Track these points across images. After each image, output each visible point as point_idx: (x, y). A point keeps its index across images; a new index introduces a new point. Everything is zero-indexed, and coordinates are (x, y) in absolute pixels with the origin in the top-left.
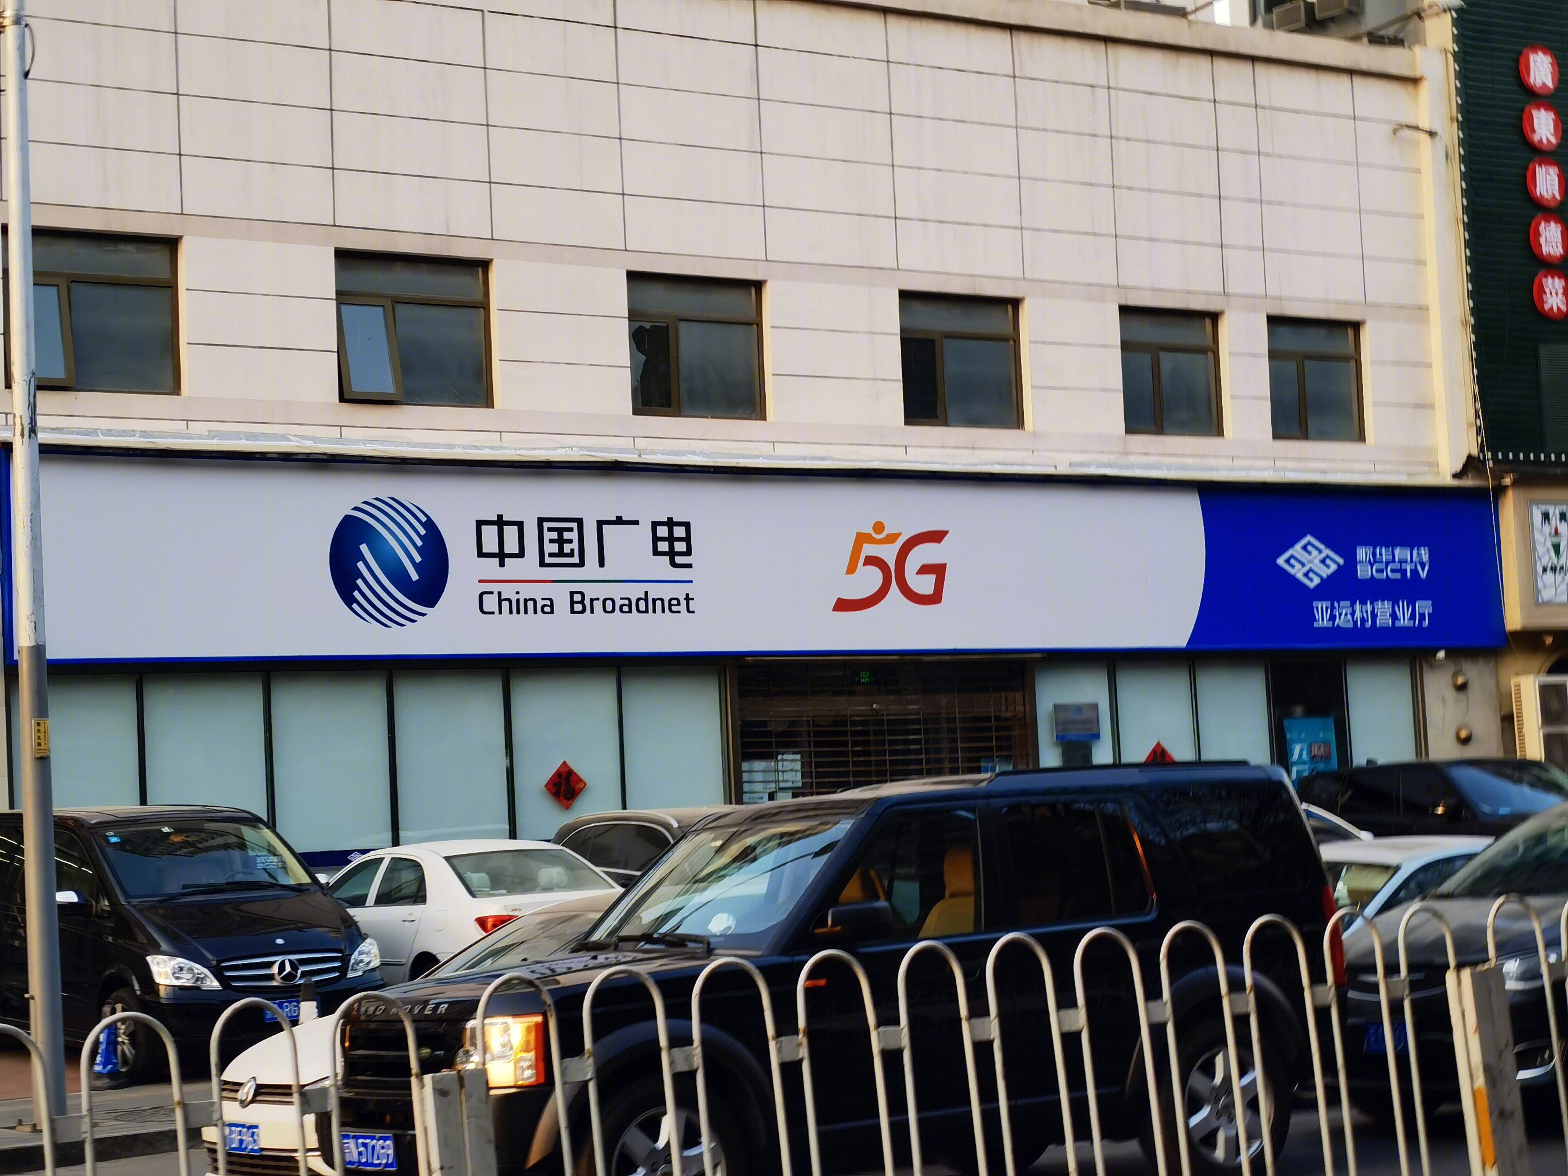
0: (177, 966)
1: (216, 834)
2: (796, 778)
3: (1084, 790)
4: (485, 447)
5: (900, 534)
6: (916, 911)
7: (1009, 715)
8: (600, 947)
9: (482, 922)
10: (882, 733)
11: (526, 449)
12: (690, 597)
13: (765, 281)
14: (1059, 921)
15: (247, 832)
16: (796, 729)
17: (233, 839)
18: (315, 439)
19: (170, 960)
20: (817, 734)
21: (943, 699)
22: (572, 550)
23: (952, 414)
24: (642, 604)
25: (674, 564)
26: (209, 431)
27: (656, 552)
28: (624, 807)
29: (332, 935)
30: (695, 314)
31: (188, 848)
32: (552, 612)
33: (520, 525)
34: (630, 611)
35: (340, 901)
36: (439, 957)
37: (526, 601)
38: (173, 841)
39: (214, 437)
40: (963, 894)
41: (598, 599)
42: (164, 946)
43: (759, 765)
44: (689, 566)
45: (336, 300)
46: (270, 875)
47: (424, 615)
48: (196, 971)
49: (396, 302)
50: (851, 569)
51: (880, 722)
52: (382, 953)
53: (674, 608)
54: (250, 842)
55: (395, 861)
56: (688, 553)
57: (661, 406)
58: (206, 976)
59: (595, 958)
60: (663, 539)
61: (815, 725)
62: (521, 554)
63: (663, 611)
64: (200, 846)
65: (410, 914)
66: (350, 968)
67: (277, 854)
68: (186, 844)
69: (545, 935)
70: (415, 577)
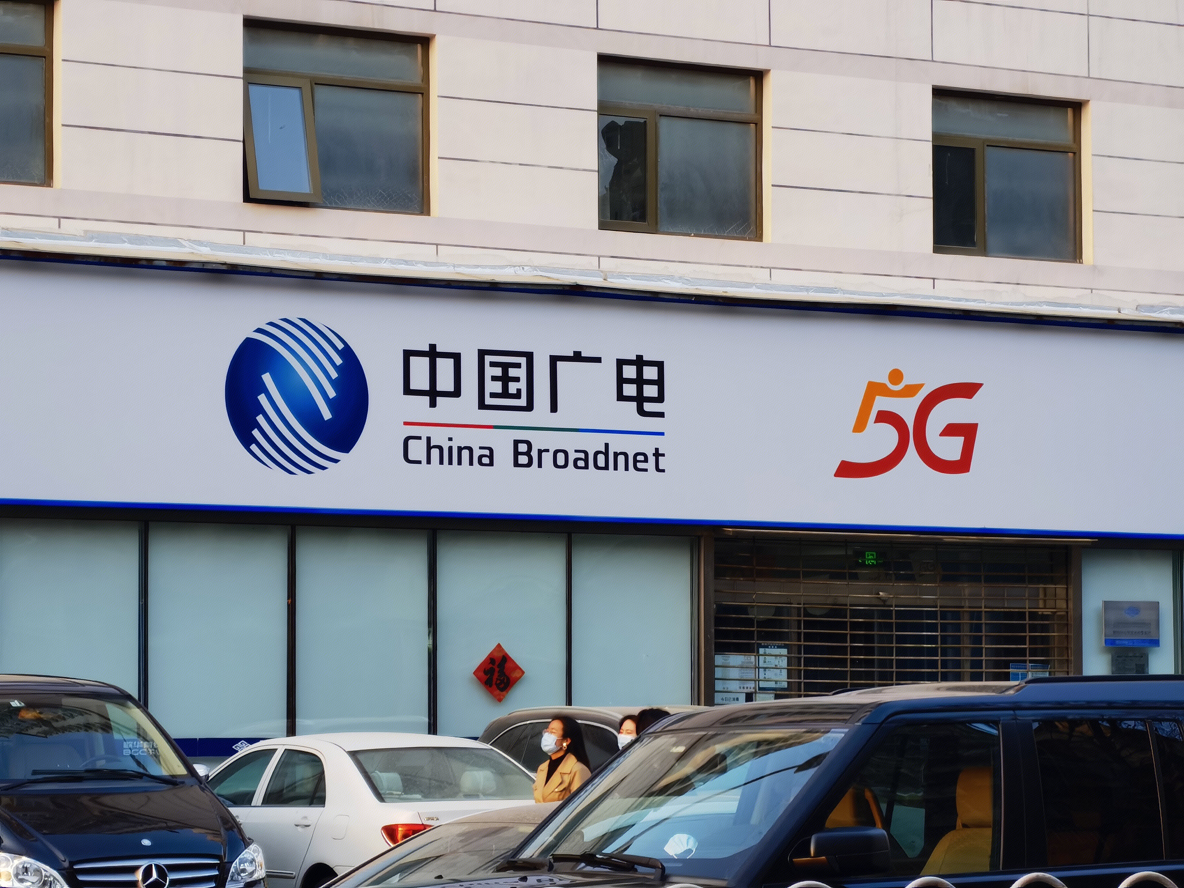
0: (21, 866)
1: (75, 711)
2: (781, 678)
3: (1133, 705)
4: (417, 263)
5: (921, 386)
6: (920, 843)
7: (1047, 612)
8: (531, 866)
9: (390, 831)
10: (888, 627)
11: (468, 266)
12: (660, 452)
13: (768, 71)
14: (1096, 862)
15: (113, 711)
16: (783, 618)
17: (95, 719)
18: (213, 245)
19: (13, 859)
20: (809, 625)
21: (966, 589)
22: (519, 391)
23: (992, 240)
24: (601, 459)
25: (641, 412)
26: (86, 232)
27: (621, 397)
28: (569, 702)
29: (209, 838)
30: (680, 109)
31: (41, 727)
32: (491, 464)
33: (456, 357)
34: (586, 467)
35: (221, 799)
36: (336, 870)
37: (460, 449)
38: (23, 717)
39: (91, 239)
40: (980, 825)
41: (547, 451)
42: (7, 842)
43: (736, 659)
44: (661, 415)
45: (244, 78)
46: (139, 763)
47: (336, 461)
48: (44, 873)
49: (316, 84)
50: (860, 426)
51: (887, 614)
52: (269, 861)
53: (640, 465)
54: (114, 722)
55: (289, 753)
56: (660, 399)
57: (634, 219)
58: (55, 878)
59: (524, 879)
60: (630, 381)
61: (807, 614)
62: (456, 393)
63: (627, 469)
64: (55, 724)
65: (305, 818)
66: (229, 878)
67: (148, 739)
68: (40, 722)
69: (467, 848)
70: (327, 415)
